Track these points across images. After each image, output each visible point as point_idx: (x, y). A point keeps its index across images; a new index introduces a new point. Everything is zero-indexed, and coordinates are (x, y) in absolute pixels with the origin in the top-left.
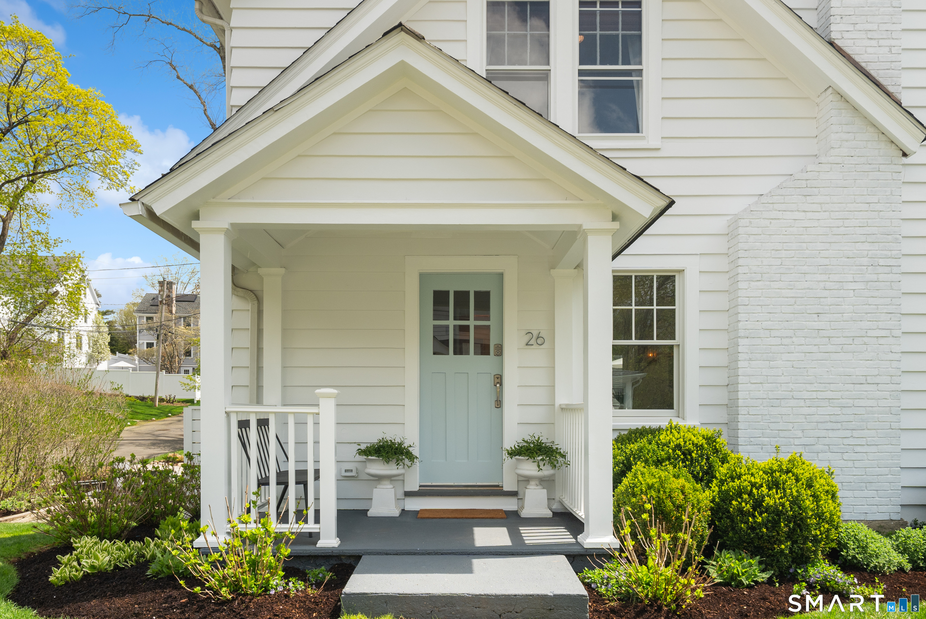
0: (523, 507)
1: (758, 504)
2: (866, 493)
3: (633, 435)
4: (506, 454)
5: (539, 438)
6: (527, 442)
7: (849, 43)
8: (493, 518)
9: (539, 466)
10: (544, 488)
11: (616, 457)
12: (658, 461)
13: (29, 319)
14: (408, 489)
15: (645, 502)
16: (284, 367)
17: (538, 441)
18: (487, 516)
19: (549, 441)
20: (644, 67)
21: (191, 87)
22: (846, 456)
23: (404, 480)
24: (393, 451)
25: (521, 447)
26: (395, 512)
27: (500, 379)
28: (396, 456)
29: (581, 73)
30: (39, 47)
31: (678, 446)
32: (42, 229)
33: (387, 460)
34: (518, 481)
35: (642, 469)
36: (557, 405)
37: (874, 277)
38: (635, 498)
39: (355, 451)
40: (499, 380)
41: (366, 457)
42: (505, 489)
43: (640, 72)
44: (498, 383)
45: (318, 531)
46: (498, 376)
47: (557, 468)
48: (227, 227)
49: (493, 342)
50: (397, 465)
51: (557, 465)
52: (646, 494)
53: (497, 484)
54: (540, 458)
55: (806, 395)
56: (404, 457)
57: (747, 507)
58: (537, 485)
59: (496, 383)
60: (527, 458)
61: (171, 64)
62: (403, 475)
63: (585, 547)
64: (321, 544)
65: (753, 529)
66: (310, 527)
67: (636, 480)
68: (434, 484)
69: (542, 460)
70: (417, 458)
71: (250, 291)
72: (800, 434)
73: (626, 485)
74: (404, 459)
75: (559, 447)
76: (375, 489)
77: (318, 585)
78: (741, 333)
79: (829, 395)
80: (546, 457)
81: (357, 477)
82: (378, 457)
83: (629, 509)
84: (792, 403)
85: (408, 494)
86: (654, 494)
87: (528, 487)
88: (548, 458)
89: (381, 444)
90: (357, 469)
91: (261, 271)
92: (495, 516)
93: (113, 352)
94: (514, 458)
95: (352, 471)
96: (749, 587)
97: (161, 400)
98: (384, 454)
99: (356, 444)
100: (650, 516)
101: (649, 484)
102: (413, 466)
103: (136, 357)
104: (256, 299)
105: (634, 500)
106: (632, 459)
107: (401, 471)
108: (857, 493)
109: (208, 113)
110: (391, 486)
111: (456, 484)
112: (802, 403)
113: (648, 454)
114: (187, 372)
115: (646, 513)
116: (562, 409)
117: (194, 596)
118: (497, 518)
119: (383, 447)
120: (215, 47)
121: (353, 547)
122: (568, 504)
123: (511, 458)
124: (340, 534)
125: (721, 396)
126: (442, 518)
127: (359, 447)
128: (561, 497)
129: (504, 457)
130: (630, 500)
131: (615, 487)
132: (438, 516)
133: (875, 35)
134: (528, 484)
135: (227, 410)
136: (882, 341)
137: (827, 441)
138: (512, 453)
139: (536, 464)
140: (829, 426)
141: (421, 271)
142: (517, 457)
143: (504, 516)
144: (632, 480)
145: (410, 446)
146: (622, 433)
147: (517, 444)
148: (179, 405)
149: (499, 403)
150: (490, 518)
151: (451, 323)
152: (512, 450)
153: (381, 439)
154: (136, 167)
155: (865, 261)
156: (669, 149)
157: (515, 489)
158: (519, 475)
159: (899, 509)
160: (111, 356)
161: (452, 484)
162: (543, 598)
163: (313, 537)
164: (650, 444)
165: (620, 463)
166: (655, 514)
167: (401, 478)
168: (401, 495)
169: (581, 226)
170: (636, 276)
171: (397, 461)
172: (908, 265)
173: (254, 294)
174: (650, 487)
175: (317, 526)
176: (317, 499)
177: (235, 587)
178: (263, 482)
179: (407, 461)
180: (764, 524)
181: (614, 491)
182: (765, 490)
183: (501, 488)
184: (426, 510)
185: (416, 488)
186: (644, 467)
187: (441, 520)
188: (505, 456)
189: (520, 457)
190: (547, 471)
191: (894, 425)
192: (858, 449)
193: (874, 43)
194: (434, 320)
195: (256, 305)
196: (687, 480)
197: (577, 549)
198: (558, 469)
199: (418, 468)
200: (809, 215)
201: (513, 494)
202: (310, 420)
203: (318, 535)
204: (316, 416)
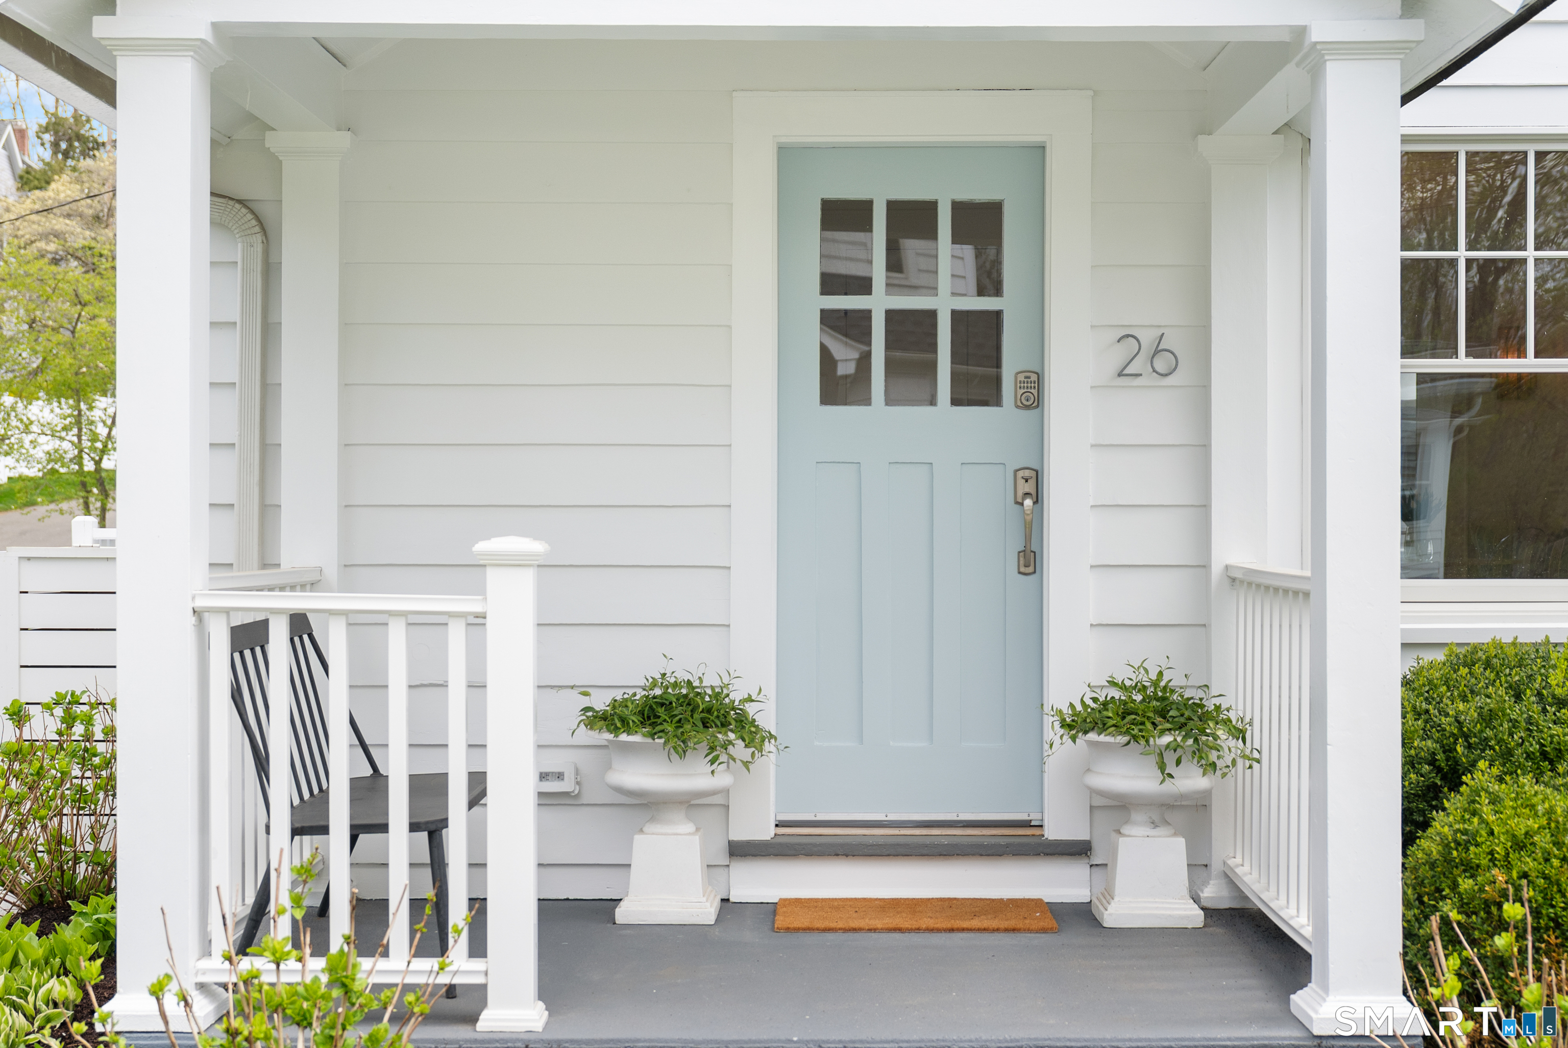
0: (1108, 894)
3: (1464, 671)
4: (1057, 725)
5: (1161, 674)
6: (1123, 687)
8: (1014, 930)
9: (1162, 767)
10: (1175, 834)
11: (1412, 739)
12: (1544, 755)
14: (741, 833)
15: (1504, 894)
16: (346, 445)
17: (1155, 684)
18: (994, 924)
19: (1194, 681)
23: (727, 807)
24: (696, 716)
25: (1105, 704)
26: (704, 911)
27: (1032, 482)
28: (704, 738)
33: (681, 747)
34: (1091, 807)
35: (1495, 787)
36: (1216, 568)
38: (1472, 876)
39: (575, 717)
40: (1029, 487)
41: (611, 737)
42: (1052, 832)
44: (1027, 494)
45: (479, 980)
46: (1027, 473)
47: (1218, 773)
48: (202, 36)
49: (1012, 366)
50: (712, 762)
51: (1220, 764)
52: (1508, 866)
53: (1023, 817)
54: (1167, 739)
56: (732, 736)
58: (1154, 825)
59: (1020, 493)
60: (1126, 739)
62: (726, 792)
63: (1316, 1032)
64: (491, 1019)
66: (457, 966)
67: (1476, 820)
68: (821, 817)
69: (1174, 747)
70: (771, 736)
71: (240, 201)
73: (1443, 837)
74: (730, 742)
75: (1224, 703)
76: (638, 838)
80: (1185, 737)
81: (577, 796)
82: (652, 736)
83: (1454, 915)
85: (741, 851)
86: (1530, 864)
87: (1126, 830)
88: (1190, 741)
89: (658, 692)
90: (577, 772)
91: (274, 140)
92: (1020, 925)
94: (1082, 739)
95: (560, 776)
98: (669, 728)
99: (575, 692)
100: (1521, 937)
101: (1514, 836)
102: (759, 761)
104: (257, 229)
105: (1466, 884)
106: (1459, 749)
107: (723, 779)
110: (689, 827)
111: (892, 817)
113: (1511, 735)
115: (1506, 930)
116: (1233, 580)
118: (1029, 931)
119: (664, 703)
122: (1256, 887)
123: (1074, 739)
124: (544, 993)
126: (854, 930)
127: (586, 702)
128: (1231, 862)
129: (1049, 735)
130: (1455, 886)
131: (1408, 840)
132: (841, 925)
134: (1127, 822)
135: (200, 603)
138: (1076, 724)
139: (1153, 760)
141: (783, 140)
142: (1092, 736)
143: (1050, 922)
144: (1464, 820)
145: (750, 699)
146: (1428, 656)
147: (1090, 694)
149: (1031, 562)
150: (1007, 930)
151: (879, 302)
152: (1075, 714)
153: (658, 676)
157: (1082, 835)
158: (1094, 792)
161: (880, 817)
163: (464, 999)
164: (1518, 697)
165: (1421, 761)
166: (1536, 930)
167: (718, 799)
168: (718, 852)
169: (1301, 32)
170: (1470, 155)
171: (712, 749)
173: (252, 212)
174: (1520, 845)
175: (478, 964)
179: (740, 750)
181: (1405, 855)
183: (1037, 832)
184: (798, 901)
185: (767, 833)
186: (1501, 780)
187: (851, 935)
188: (1053, 731)
189: (1103, 738)
190: (1187, 780)
194: (823, 293)
195: (259, 248)
197: (1290, 1038)
198: (1224, 775)
199: (772, 769)
201: (1077, 850)
202: (457, 634)
203: (479, 993)
204: (477, 622)
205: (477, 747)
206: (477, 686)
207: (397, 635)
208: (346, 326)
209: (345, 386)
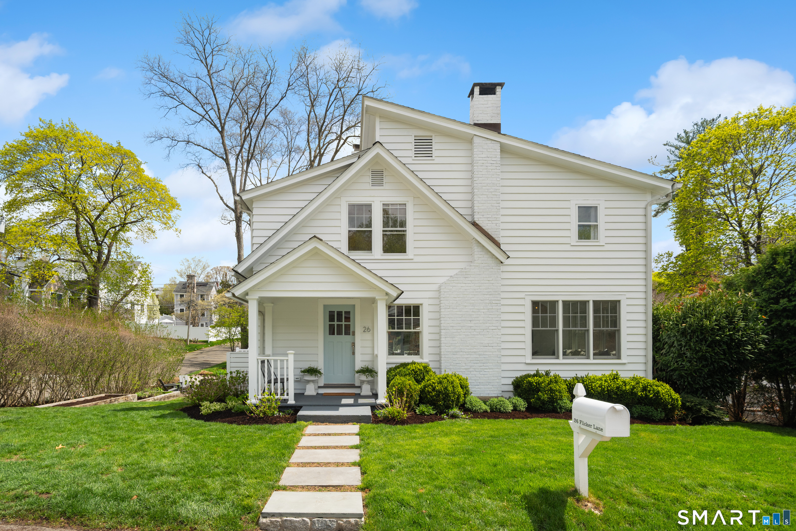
0: (361, 392)
1: (434, 389)
2: (488, 386)
5: (368, 366)
6: (363, 368)
7: (481, 222)
9: (367, 377)
10: (369, 385)
12: (405, 375)
13: (122, 299)
14: (319, 385)
16: (273, 340)
17: (367, 368)
18: (348, 395)
19: (371, 367)
20: (407, 229)
21: (210, 178)
22: (481, 373)
24: (314, 371)
25: (361, 370)
26: (315, 394)
28: (315, 373)
29: (384, 231)
30: (129, 158)
31: (413, 370)
32: (128, 250)
33: (312, 375)
34: (360, 382)
36: (375, 354)
37: (491, 307)
39: (300, 371)
41: (304, 374)
42: (356, 385)
43: (405, 231)
44: (353, 345)
46: (353, 343)
47: (374, 378)
48: (258, 298)
49: (351, 330)
52: (397, 386)
53: (353, 383)
54: (368, 374)
55: (466, 350)
56: (318, 373)
57: (430, 390)
58: (367, 384)
60: (363, 374)
61: (199, 165)
63: (377, 404)
64: (289, 403)
65: (432, 397)
66: (285, 397)
67: (394, 383)
68: (329, 383)
70: (322, 374)
71: (260, 312)
72: (464, 365)
75: (375, 370)
76: (307, 386)
77: (289, 414)
78: (442, 328)
79: (475, 350)
80: (370, 374)
81: (300, 381)
82: (308, 373)
84: (461, 353)
85: (319, 387)
86: (400, 386)
87: (364, 385)
89: (309, 369)
90: (301, 378)
91: (264, 305)
92: (350, 395)
93: (161, 313)
94: (359, 374)
95: (298, 378)
96: (428, 415)
97: (191, 341)
98: (310, 372)
99: (300, 369)
102: (321, 377)
103: (174, 317)
104: (262, 315)
107: (316, 378)
108: (485, 387)
109: (219, 191)
110: (313, 384)
112: (465, 353)
113: (402, 373)
114: (202, 325)
116: (376, 356)
117: (252, 416)
120: (222, 158)
121: (299, 404)
124: (295, 400)
125: (436, 351)
126: (332, 396)
127: (302, 370)
129: (355, 373)
133: (491, 219)
134: (364, 383)
135: (258, 359)
136: (494, 331)
137: (474, 367)
138: (358, 372)
140: (475, 362)
141: (324, 306)
143: (354, 395)
145: (320, 369)
148: (200, 343)
149: (354, 353)
151: (336, 323)
153: (309, 367)
154: (178, 217)
155: (488, 301)
156: (417, 259)
157: (359, 385)
158: (360, 380)
159: (501, 392)
160: (160, 316)
161: (336, 384)
162: (358, 416)
163: (286, 401)
164: (404, 369)
166: (398, 392)
167: (317, 381)
168: (317, 388)
171: (315, 375)
172: (503, 302)
173: (262, 313)
174: (399, 384)
175: (287, 397)
176: (287, 389)
177: (264, 413)
178: (269, 382)
179: (319, 375)
180: (435, 395)
182: (436, 384)
183: (354, 385)
184: (326, 393)
185: (323, 385)
189: (361, 374)
190: (370, 378)
191: (499, 362)
192: (486, 370)
193: (490, 222)
194: (329, 322)
195: (262, 317)
196: (413, 382)
197: (374, 404)
199: (323, 378)
200: (467, 285)
201: (359, 387)
202: (285, 362)
203: (288, 400)
204: (287, 360)
205: (287, 375)
206: (287, 368)
207: (279, 362)
208: (273, 326)
209: (273, 333)
